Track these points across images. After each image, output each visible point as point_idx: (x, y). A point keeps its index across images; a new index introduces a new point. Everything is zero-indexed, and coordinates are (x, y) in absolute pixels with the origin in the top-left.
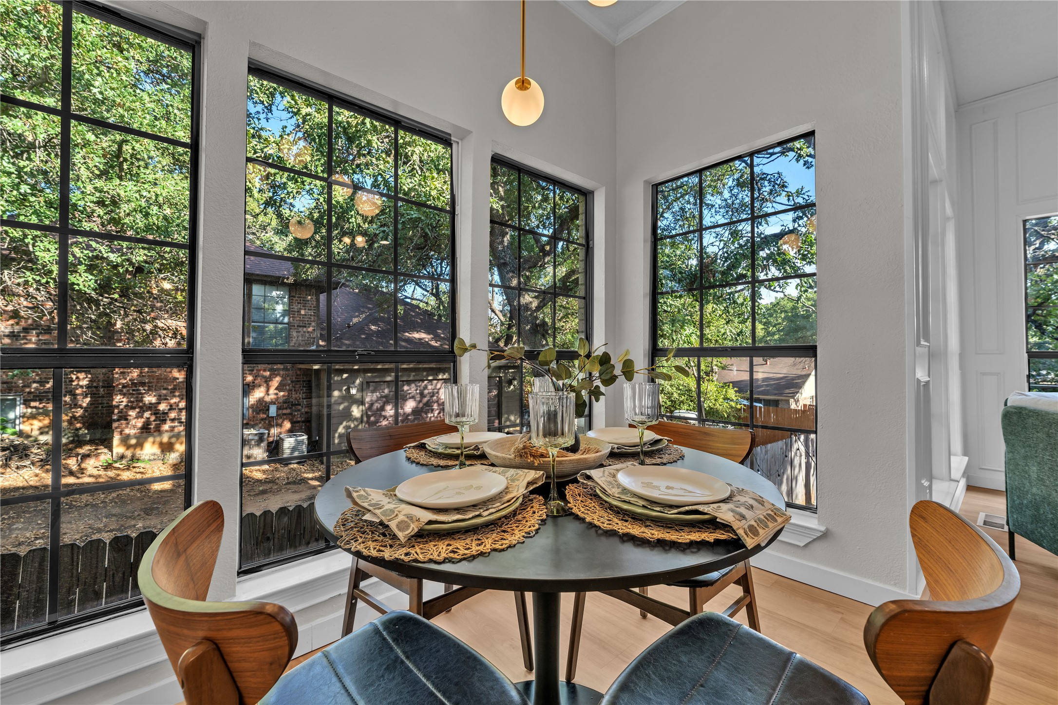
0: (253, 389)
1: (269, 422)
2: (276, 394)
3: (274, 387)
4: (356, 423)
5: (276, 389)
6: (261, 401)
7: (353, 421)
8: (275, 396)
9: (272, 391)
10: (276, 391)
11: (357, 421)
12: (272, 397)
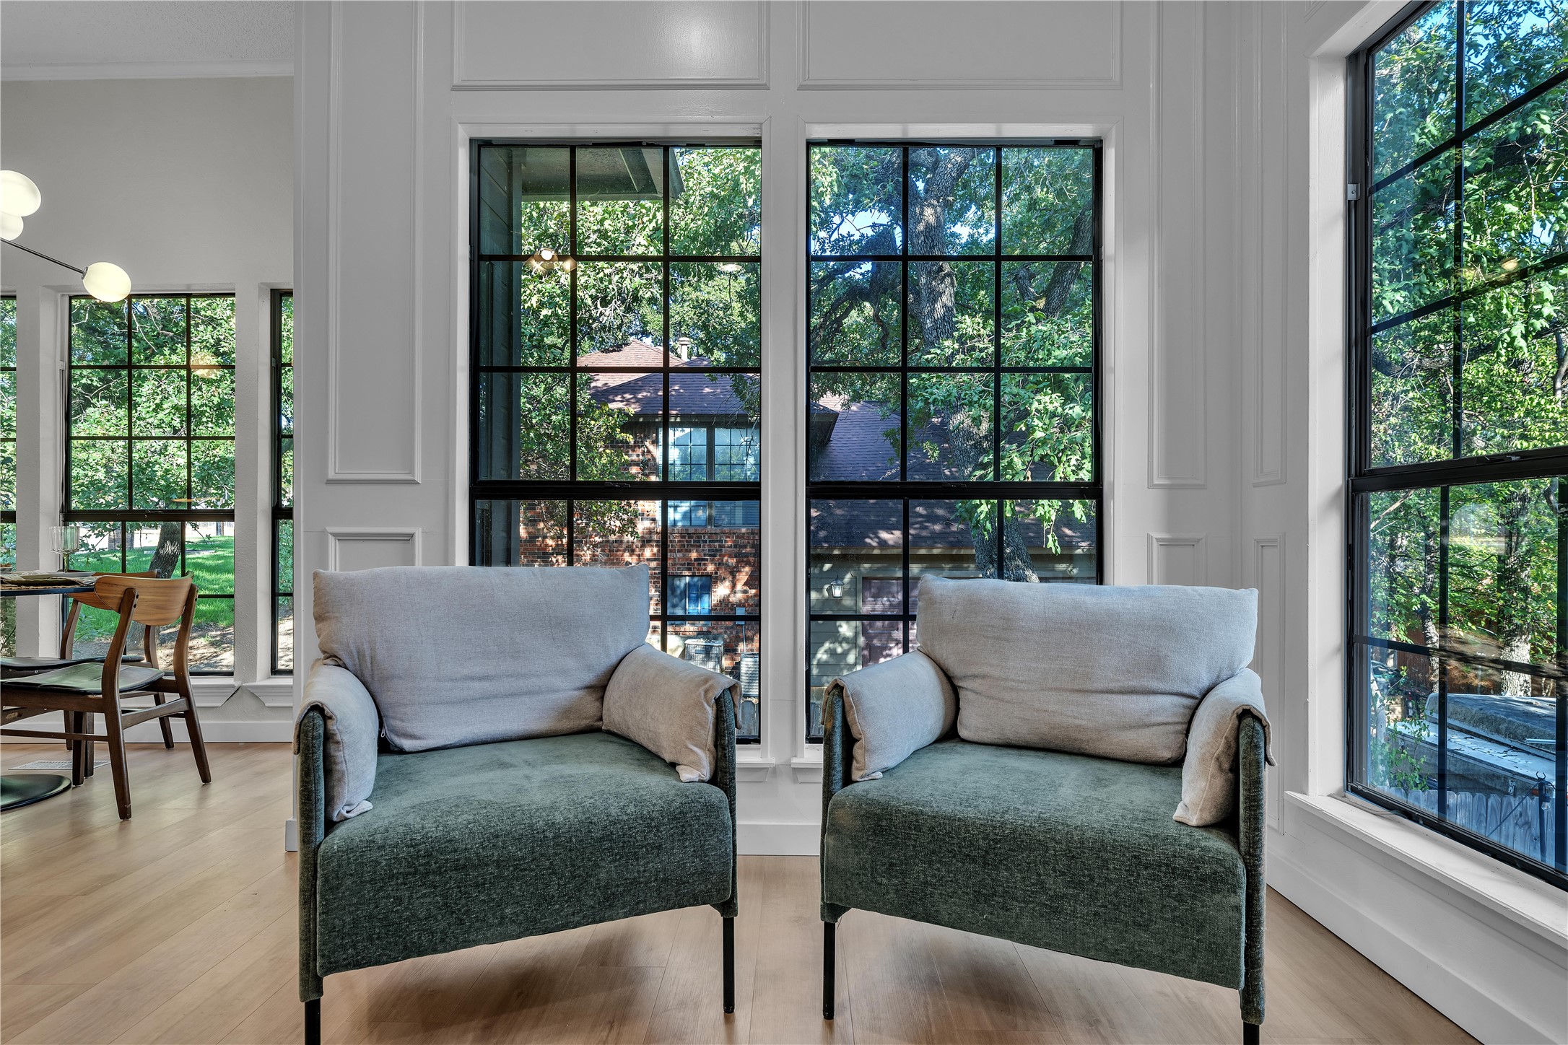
0: (716, 583)
1: (737, 632)
2: (745, 592)
3: (743, 582)
4: (845, 646)
5: (745, 584)
6: (724, 602)
7: (840, 643)
8: (744, 596)
9: (739, 587)
10: (745, 588)
11: (848, 643)
12: (739, 596)
